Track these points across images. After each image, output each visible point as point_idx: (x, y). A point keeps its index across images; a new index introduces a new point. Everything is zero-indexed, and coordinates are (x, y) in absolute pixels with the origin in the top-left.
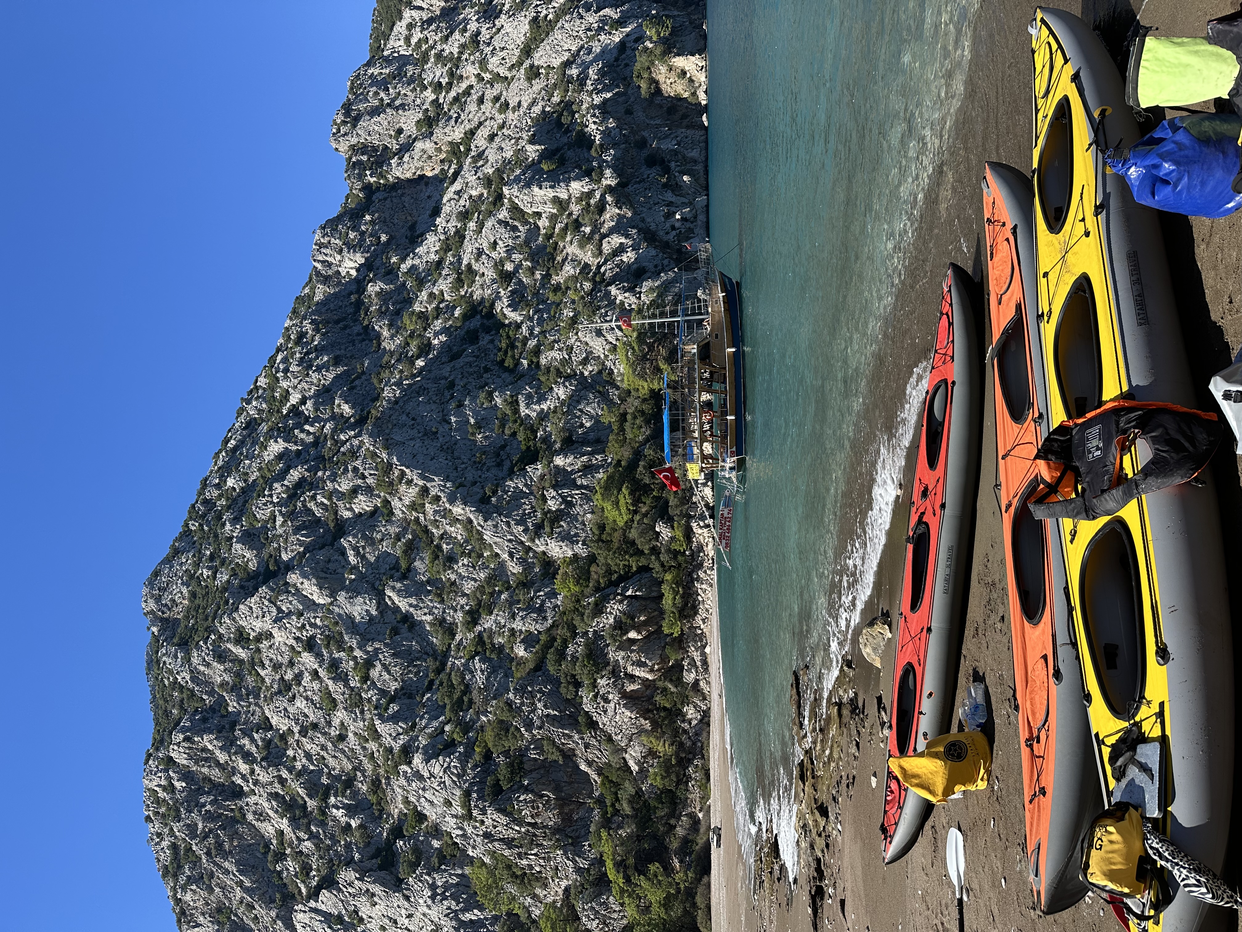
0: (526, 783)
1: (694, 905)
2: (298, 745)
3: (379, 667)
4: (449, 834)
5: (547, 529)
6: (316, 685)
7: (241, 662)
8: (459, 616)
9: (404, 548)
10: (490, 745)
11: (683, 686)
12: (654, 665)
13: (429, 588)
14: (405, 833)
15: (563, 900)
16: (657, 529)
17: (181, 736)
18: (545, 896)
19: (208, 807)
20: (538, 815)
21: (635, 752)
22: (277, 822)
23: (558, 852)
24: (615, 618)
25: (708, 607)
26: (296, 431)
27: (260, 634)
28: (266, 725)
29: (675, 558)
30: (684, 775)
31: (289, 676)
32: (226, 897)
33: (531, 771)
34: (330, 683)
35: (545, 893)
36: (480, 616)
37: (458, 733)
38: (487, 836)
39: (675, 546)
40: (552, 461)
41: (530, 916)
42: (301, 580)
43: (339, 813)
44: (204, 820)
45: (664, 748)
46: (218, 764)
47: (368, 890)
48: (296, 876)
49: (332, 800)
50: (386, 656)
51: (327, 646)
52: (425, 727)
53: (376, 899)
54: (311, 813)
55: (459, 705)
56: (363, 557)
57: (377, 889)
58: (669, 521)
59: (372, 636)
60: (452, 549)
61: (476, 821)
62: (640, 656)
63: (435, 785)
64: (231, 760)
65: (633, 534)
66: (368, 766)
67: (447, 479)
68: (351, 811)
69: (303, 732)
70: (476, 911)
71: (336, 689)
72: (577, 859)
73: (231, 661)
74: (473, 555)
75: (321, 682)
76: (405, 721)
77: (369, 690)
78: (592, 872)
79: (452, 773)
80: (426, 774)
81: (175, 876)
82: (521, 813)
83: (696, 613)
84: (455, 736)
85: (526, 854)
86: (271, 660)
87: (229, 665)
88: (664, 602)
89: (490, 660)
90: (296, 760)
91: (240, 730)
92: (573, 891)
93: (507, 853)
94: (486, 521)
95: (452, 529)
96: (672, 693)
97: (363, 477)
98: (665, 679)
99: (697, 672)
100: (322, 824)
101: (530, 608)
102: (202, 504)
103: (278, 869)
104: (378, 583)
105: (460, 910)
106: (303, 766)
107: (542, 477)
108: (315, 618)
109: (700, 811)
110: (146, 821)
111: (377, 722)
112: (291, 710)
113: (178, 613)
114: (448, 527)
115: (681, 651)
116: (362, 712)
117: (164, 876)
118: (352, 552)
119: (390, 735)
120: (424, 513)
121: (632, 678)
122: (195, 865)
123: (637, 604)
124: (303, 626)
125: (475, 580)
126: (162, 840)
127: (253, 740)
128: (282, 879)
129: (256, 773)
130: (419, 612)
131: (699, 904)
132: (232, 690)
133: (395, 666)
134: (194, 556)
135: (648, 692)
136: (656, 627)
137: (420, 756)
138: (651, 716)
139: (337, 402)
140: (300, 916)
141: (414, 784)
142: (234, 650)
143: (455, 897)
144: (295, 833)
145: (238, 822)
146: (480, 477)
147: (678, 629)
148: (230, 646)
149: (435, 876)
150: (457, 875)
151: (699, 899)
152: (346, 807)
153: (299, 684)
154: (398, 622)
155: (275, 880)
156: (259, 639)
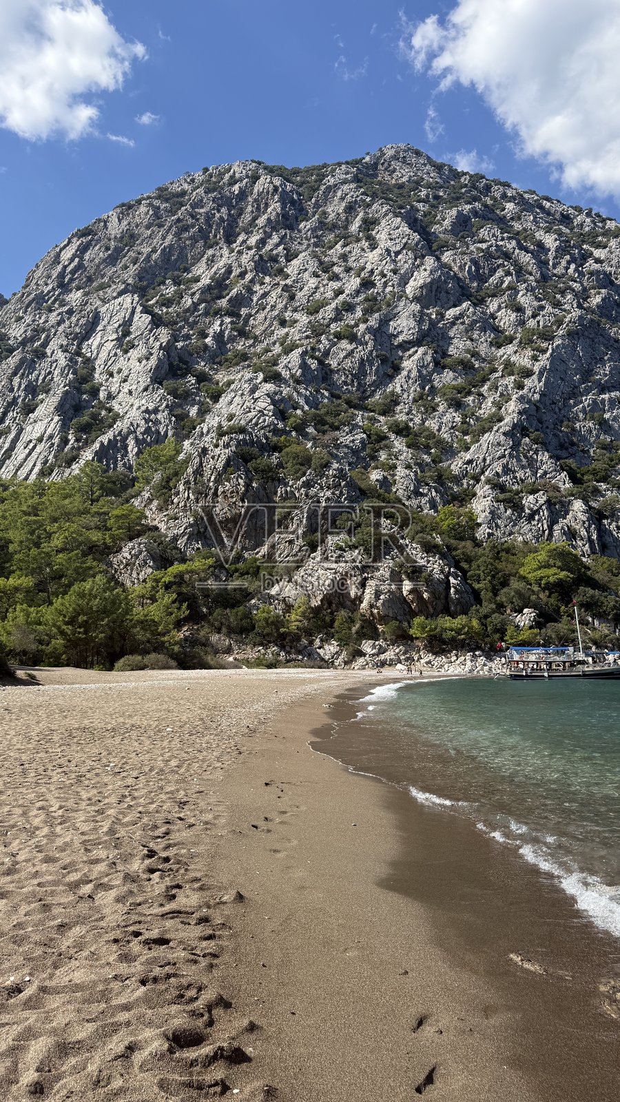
0: (254, 485)
1: (145, 652)
2: (275, 285)
3: (350, 347)
4: (203, 421)
5: (502, 496)
6: (330, 294)
7: (346, 228)
8: (402, 418)
9: (466, 360)
10: (287, 450)
11: (357, 639)
12: (378, 608)
13: (427, 388)
14: (202, 384)
15: (147, 526)
16: (526, 611)
17: (278, 183)
18: (151, 510)
19: (218, 215)
20: (225, 497)
21: (289, 591)
22: (207, 276)
23: (191, 519)
24: (424, 566)
25: (446, 666)
26: (568, 257)
27: (374, 239)
28: (290, 256)
29: (496, 631)
30: (270, 642)
31: (336, 269)
32: (143, 240)
33: (265, 489)
34: (333, 305)
35: (154, 509)
36: (405, 436)
37: (296, 421)
38: (204, 451)
39: (510, 630)
40: (576, 499)
41: (133, 497)
42: (428, 268)
43: (216, 327)
44: (207, 213)
45: (295, 621)
46: (255, 219)
47: (152, 354)
48: (162, 295)
49: (228, 320)
50: (361, 352)
51: (367, 300)
52: (298, 392)
53: (144, 362)
54: (216, 303)
55: (320, 422)
56: (453, 324)
57: (153, 362)
58: (539, 624)
59: (379, 339)
60: (468, 405)
61: (217, 440)
62: (386, 593)
63: (247, 404)
64: (259, 229)
65: (515, 584)
66: (259, 349)
67: (543, 395)
68: (219, 337)
69: (286, 288)
70: (136, 449)
71: (328, 312)
72: (186, 537)
73: (347, 218)
74: (465, 426)
75: (333, 299)
76: (303, 374)
77: (329, 341)
78: (174, 552)
79: (259, 418)
80: (256, 395)
81: (159, 197)
82: (227, 481)
83: (436, 654)
84: (292, 419)
85: (189, 488)
86: (350, 252)
87: (343, 217)
88: (446, 618)
89: (364, 448)
90: (261, 285)
91: (286, 234)
92: (156, 533)
93: (190, 470)
94: (504, 434)
95: (490, 404)
96: (350, 629)
97: (534, 316)
98: (363, 621)
99: (373, 655)
100: (206, 314)
101: (419, 482)
102: (486, 184)
103: (167, 282)
104: (429, 339)
105: (136, 436)
106: (256, 292)
107: (557, 489)
108: (393, 285)
109: (235, 659)
110: (204, 169)
111: (300, 350)
112: (306, 275)
113: (383, 176)
114: (490, 400)
115: (394, 637)
116: (307, 337)
117: (159, 189)
118: (458, 312)
119: (289, 362)
120: (502, 376)
121: (363, 585)
122: (169, 212)
123: (441, 589)
124: (384, 276)
125: (439, 430)
126: (189, 183)
127: (277, 245)
128: (159, 285)
129: (249, 252)
130: (403, 380)
131: (148, 656)
132: (320, 222)
133: (352, 362)
134: (437, 183)
135: (348, 603)
136: (417, 610)
137: (272, 389)
138: (325, 607)
139: (603, 291)
140: (129, 300)
141: (246, 385)
142: (358, 218)
143: (148, 430)
144: (198, 290)
145: (206, 243)
146: (547, 427)
147: (419, 635)
148: (361, 215)
149: (166, 412)
150: (166, 432)
151: (153, 656)
152: (222, 332)
153: (330, 279)
154: (393, 362)
155: (159, 279)
156: (369, 238)
